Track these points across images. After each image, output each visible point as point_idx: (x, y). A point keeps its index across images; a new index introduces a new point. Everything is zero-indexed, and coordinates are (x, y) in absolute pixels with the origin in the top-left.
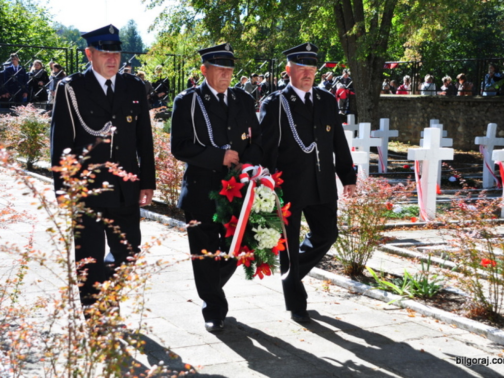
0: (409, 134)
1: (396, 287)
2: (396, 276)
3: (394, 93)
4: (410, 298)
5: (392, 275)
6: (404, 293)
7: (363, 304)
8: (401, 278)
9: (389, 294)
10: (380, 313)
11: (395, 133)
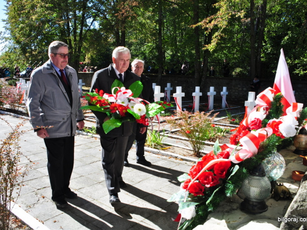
0: (87, 84)
1: (90, 131)
2: (90, 128)
3: (82, 71)
4: (95, 134)
5: (88, 128)
6: (93, 133)
7: (81, 137)
8: (91, 128)
9: (88, 134)
10: (86, 139)
11: (84, 84)
